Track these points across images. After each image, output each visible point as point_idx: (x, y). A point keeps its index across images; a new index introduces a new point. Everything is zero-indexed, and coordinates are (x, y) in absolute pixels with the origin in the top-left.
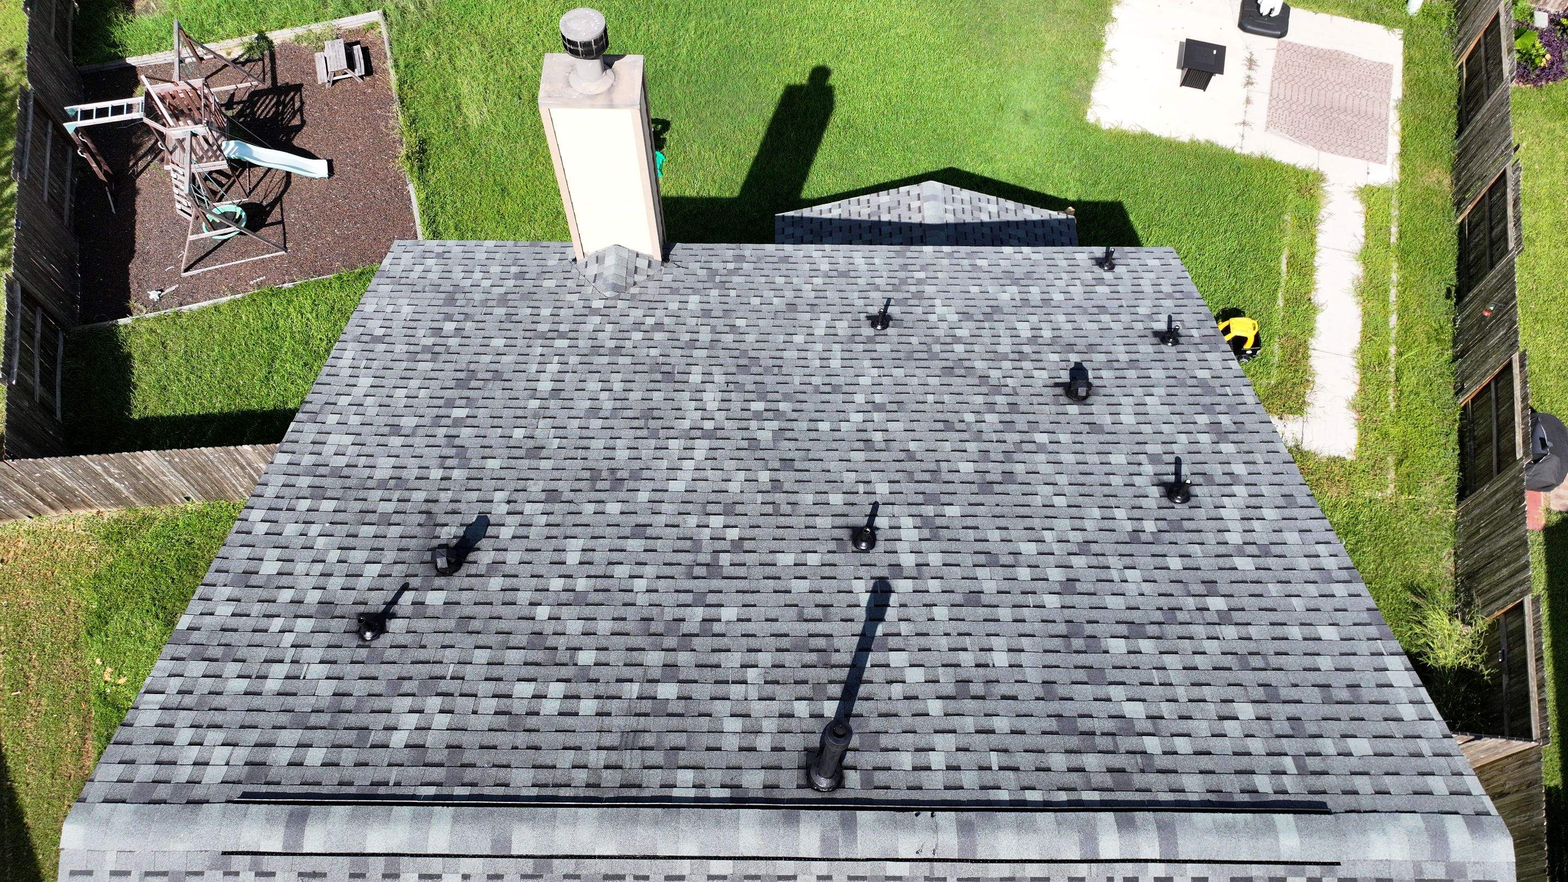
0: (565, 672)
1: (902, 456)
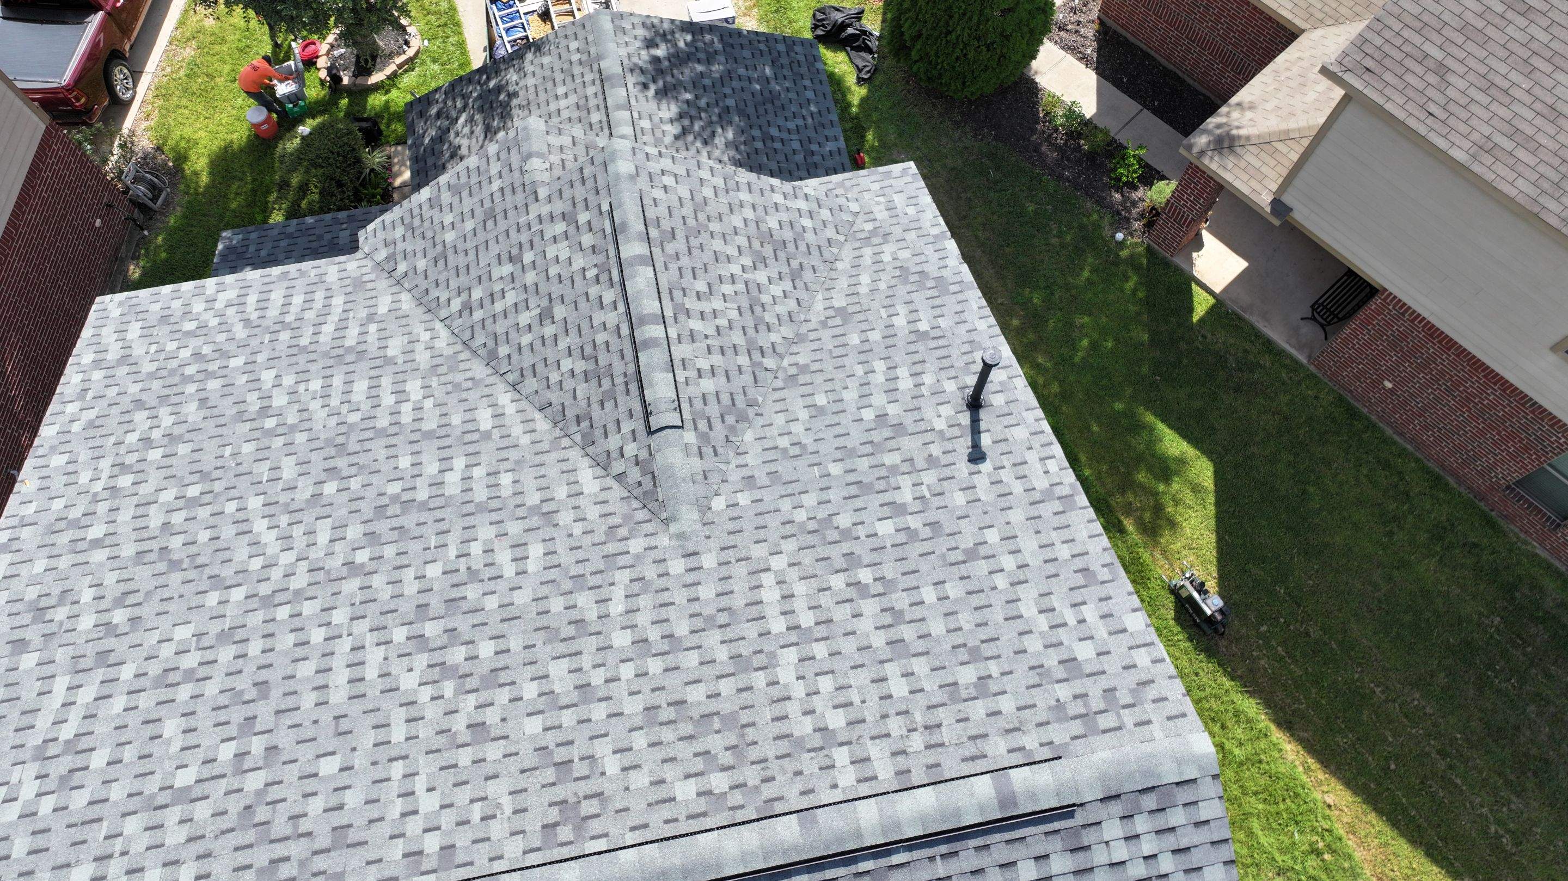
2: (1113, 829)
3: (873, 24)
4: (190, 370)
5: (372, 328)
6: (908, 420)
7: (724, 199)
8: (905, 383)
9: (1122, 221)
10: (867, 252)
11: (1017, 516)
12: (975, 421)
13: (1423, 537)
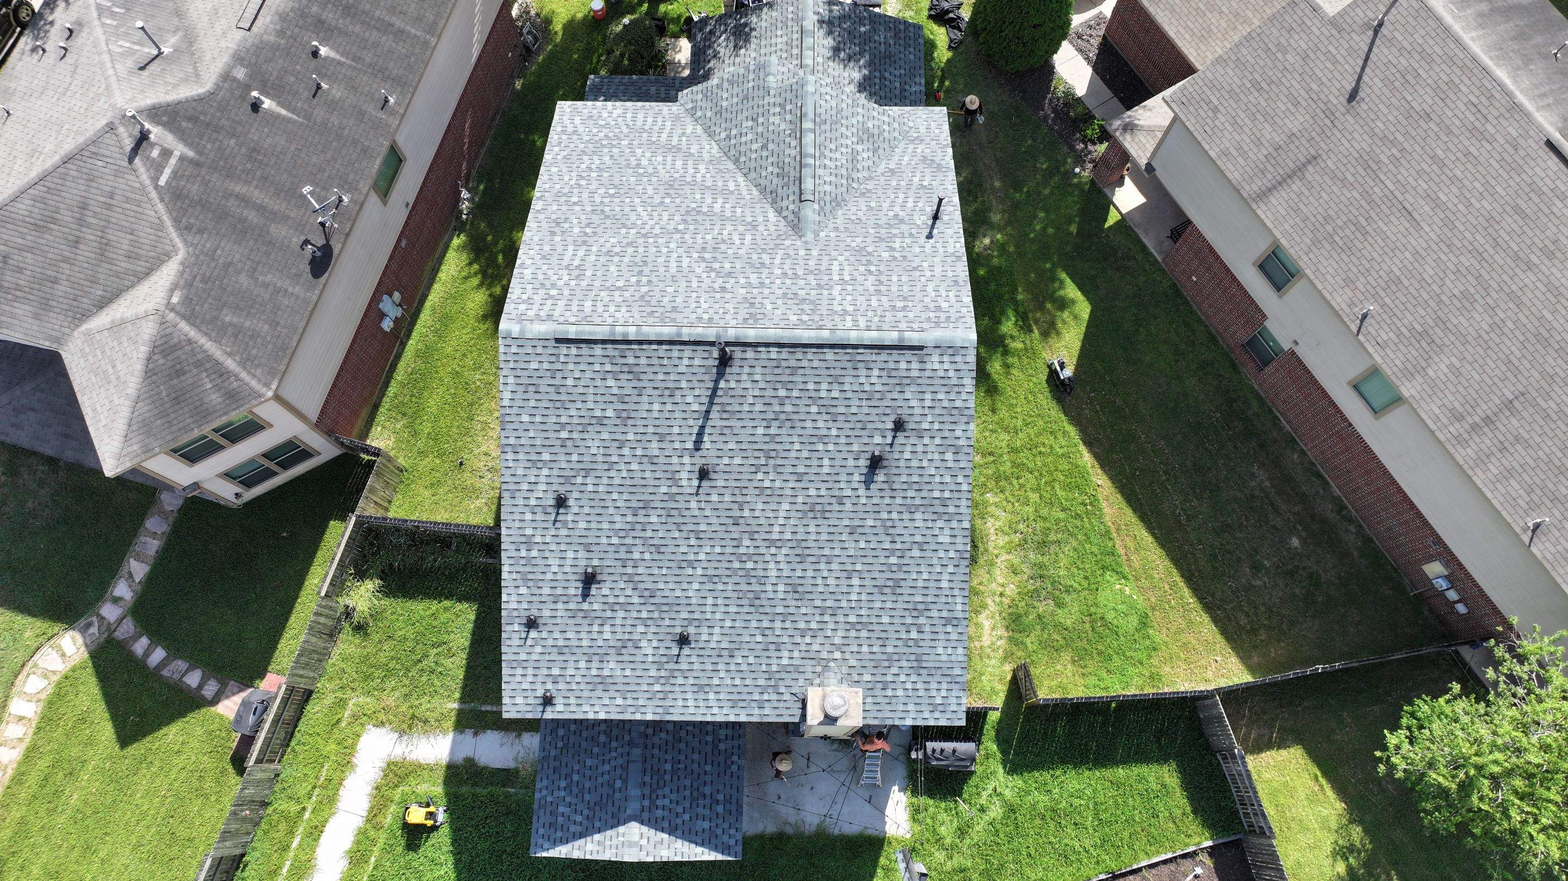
0: (821, 402)
1: (683, 527)
2: (935, 358)
3: (966, 14)
4: (604, 142)
5: (684, 139)
6: (907, 218)
7: (850, 110)
8: (910, 204)
9: (1080, 161)
10: (911, 146)
11: (937, 260)
12: (934, 224)
13: (1194, 366)
